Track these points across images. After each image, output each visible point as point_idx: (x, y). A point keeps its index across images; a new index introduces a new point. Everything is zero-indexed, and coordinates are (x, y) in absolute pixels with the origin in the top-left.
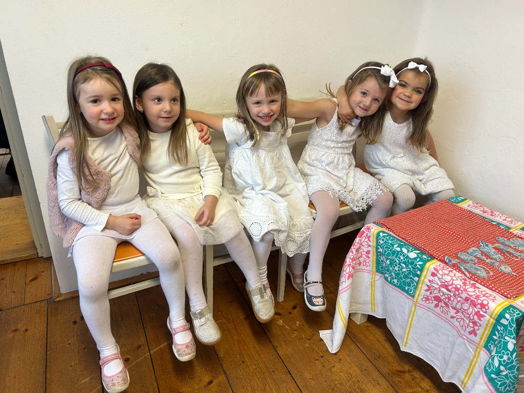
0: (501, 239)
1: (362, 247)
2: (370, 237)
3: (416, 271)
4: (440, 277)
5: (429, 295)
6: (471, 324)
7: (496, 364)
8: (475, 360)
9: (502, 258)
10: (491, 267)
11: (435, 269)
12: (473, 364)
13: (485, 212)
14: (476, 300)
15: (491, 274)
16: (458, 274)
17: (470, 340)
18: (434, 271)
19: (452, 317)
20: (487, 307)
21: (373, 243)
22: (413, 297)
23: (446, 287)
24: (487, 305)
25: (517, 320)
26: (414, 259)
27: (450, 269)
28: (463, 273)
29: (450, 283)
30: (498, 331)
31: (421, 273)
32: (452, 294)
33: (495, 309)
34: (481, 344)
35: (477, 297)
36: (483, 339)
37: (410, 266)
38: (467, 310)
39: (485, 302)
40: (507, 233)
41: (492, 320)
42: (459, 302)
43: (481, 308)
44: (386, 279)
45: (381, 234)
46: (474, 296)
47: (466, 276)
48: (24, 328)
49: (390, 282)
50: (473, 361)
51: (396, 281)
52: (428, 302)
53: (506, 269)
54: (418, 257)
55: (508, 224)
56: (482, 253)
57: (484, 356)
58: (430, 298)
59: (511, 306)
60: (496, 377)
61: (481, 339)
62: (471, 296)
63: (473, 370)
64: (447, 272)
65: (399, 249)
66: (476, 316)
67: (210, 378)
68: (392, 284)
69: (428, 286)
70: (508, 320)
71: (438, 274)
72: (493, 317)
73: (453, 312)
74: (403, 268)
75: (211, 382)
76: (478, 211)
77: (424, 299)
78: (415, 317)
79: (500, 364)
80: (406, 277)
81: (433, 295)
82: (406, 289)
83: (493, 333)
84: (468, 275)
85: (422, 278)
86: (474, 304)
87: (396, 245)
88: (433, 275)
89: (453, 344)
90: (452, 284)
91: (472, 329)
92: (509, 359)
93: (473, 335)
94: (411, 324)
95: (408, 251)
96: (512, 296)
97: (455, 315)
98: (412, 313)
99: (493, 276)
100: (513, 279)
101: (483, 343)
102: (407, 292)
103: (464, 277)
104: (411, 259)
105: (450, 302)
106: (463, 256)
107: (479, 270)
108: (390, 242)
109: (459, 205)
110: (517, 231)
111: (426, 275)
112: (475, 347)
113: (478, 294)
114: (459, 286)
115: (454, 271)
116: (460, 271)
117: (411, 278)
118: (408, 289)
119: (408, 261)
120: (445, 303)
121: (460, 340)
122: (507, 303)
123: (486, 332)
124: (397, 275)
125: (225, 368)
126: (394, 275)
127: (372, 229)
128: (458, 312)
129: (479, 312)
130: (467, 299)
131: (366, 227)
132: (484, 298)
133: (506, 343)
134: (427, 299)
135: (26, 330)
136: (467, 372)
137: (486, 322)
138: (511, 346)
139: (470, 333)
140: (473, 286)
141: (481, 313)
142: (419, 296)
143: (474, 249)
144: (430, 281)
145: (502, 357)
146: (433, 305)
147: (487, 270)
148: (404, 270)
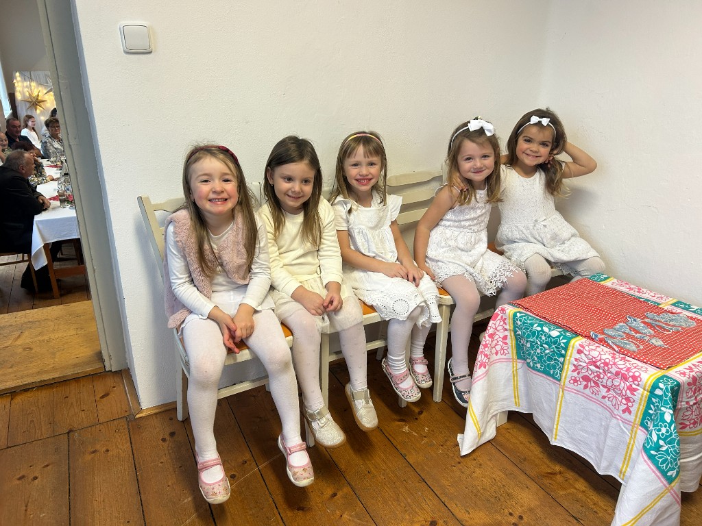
0: (650, 315)
1: (497, 333)
2: (505, 319)
3: (560, 351)
4: (587, 353)
5: (576, 375)
6: (624, 401)
7: (655, 438)
8: (632, 442)
9: (652, 332)
10: (642, 341)
11: (580, 345)
12: (630, 447)
13: (631, 289)
14: (626, 373)
15: (642, 347)
16: (606, 349)
17: (624, 419)
18: (580, 348)
19: (604, 397)
20: (639, 379)
21: (510, 326)
22: (559, 380)
23: (594, 363)
24: (639, 376)
25: (672, 389)
26: (557, 337)
27: (597, 345)
28: (611, 347)
29: (598, 358)
30: (653, 404)
31: (566, 352)
32: (601, 371)
33: (648, 380)
34: (637, 423)
35: (628, 370)
36: (639, 416)
37: (553, 346)
38: (619, 385)
39: (637, 374)
40: (656, 308)
41: (646, 392)
42: (609, 378)
43: (633, 382)
44: (528, 364)
45: (518, 315)
46: (625, 369)
47: (615, 351)
48: (104, 449)
49: (533, 368)
50: (629, 444)
51: (539, 366)
52: (576, 384)
53: (658, 342)
54: (561, 335)
55: (657, 301)
56: (630, 328)
57: (641, 435)
58: (578, 379)
59: (665, 376)
60: (656, 453)
61: (636, 416)
62: (622, 369)
63: (630, 454)
64: (594, 347)
65: (539, 329)
66: (628, 391)
67: (333, 490)
68: (535, 370)
69: (574, 365)
70: (662, 389)
71: (584, 351)
72: (647, 388)
73: (603, 391)
74: (545, 349)
75: (334, 495)
76: (623, 289)
77: (572, 382)
78: (563, 403)
79: (659, 438)
80: (550, 359)
81: (581, 375)
82: (552, 373)
83: (648, 407)
84: (617, 349)
85: (568, 358)
86: (625, 378)
87: (536, 325)
88: (579, 352)
89: (607, 429)
90: (601, 360)
91: (626, 406)
92: (667, 432)
93: (627, 413)
94: (559, 412)
95: (550, 330)
96: (664, 367)
97: (606, 394)
98: (560, 399)
99: (643, 350)
100: (665, 352)
101: (638, 421)
102: (552, 376)
103: (612, 352)
104: (554, 338)
105: (600, 380)
106: (610, 332)
107: (629, 344)
108: (529, 322)
109: (602, 283)
110: (667, 307)
111: (571, 353)
112: (631, 428)
113: (629, 366)
114: (607, 361)
115: (602, 347)
116: (608, 345)
117: (555, 359)
118: (554, 372)
119: (551, 340)
120: (595, 382)
121: (614, 421)
122: (660, 373)
123: (641, 407)
124: (540, 358)
125: (348, 480)
126: (536, 359)
127: (508, 310)
128: (609, 390)
129: (631, 385)
130: (617, 374)
131: (500, 309)
132: (636, 370)
133: (663, 415)
134: (575, 381)
135: (108, 451)
136: (625, 459)
137: (640, 396)
138: (668, 418)
139: (624, 411)
140: (623, 359)
141: (634, 386)
142: (565, 378)
143: (621, 324)
144: (576, 360)
145: (659, 430)
146: (582, 386)
147: (636, 344)
148: (547, 351)
